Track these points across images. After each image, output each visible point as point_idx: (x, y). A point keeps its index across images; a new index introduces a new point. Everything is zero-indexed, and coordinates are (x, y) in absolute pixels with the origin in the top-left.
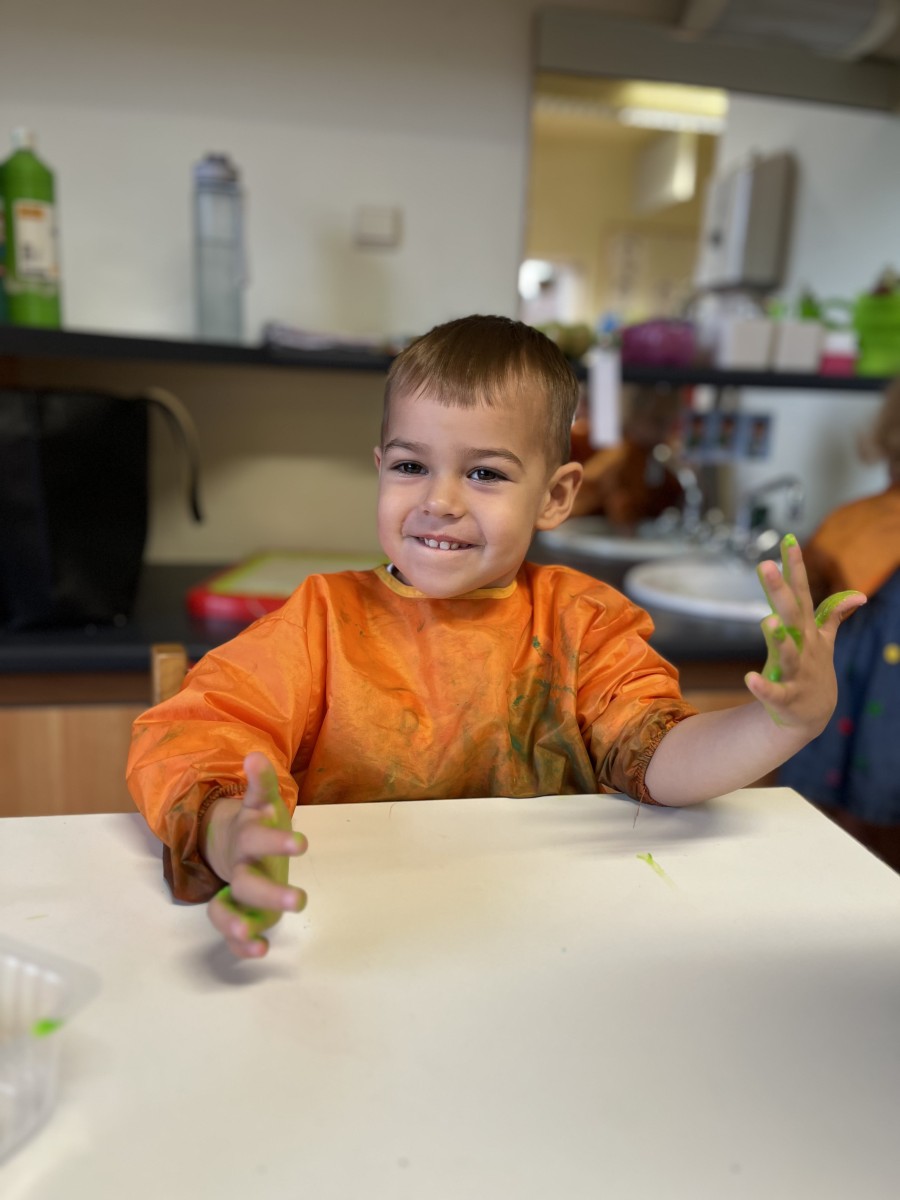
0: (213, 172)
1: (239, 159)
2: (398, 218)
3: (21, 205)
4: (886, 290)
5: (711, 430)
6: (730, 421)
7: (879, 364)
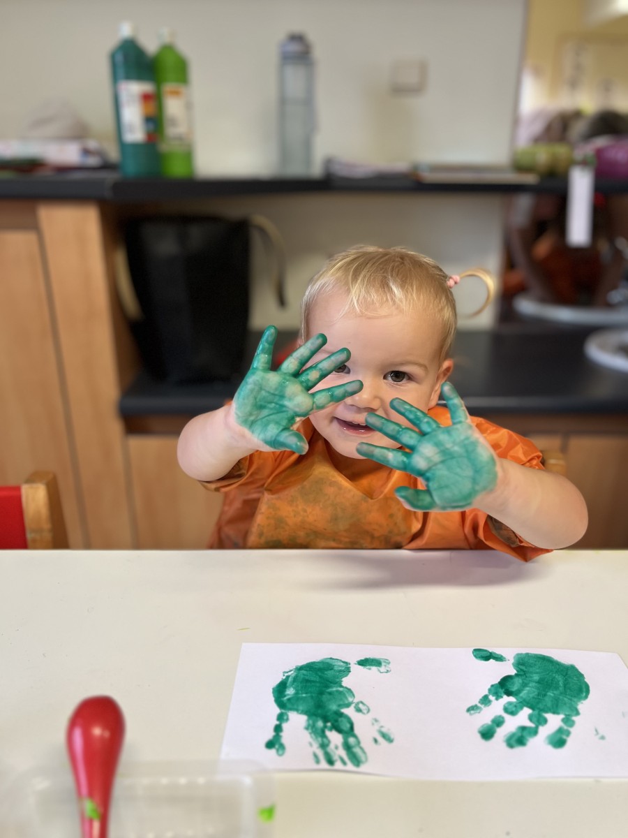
0: (295, 47)
2: (423, 68)
3: (168, 87)
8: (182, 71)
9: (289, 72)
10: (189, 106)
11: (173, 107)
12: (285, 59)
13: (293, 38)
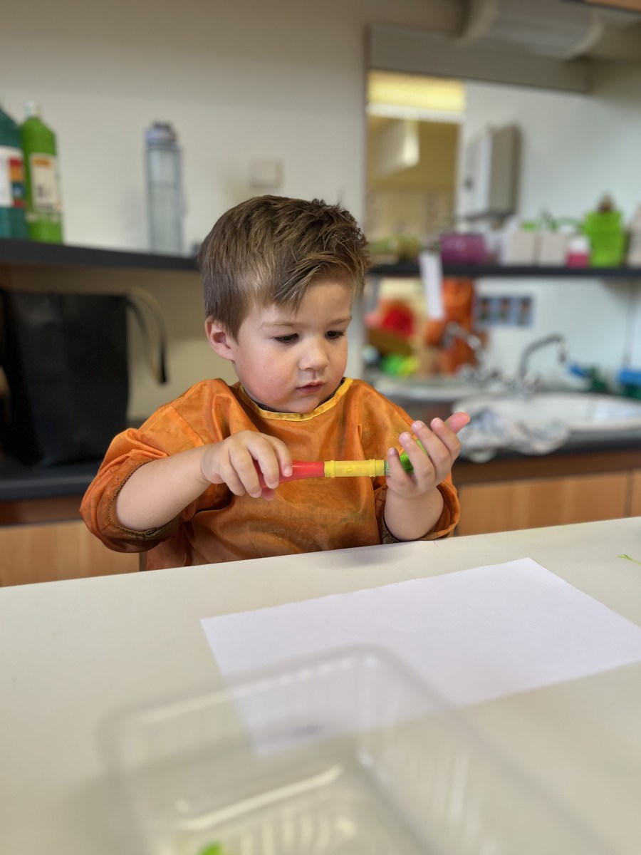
2: (279, 168)
3: (35, 157)
4: (606, 209)
5: (494, 308)
6: (505, 301)
7: (604, 258)
8: (48, 143)
9: (156, 157)
10: (57, 177)
11: (41, 176)
12: (151, 145)
13: (159, 126)
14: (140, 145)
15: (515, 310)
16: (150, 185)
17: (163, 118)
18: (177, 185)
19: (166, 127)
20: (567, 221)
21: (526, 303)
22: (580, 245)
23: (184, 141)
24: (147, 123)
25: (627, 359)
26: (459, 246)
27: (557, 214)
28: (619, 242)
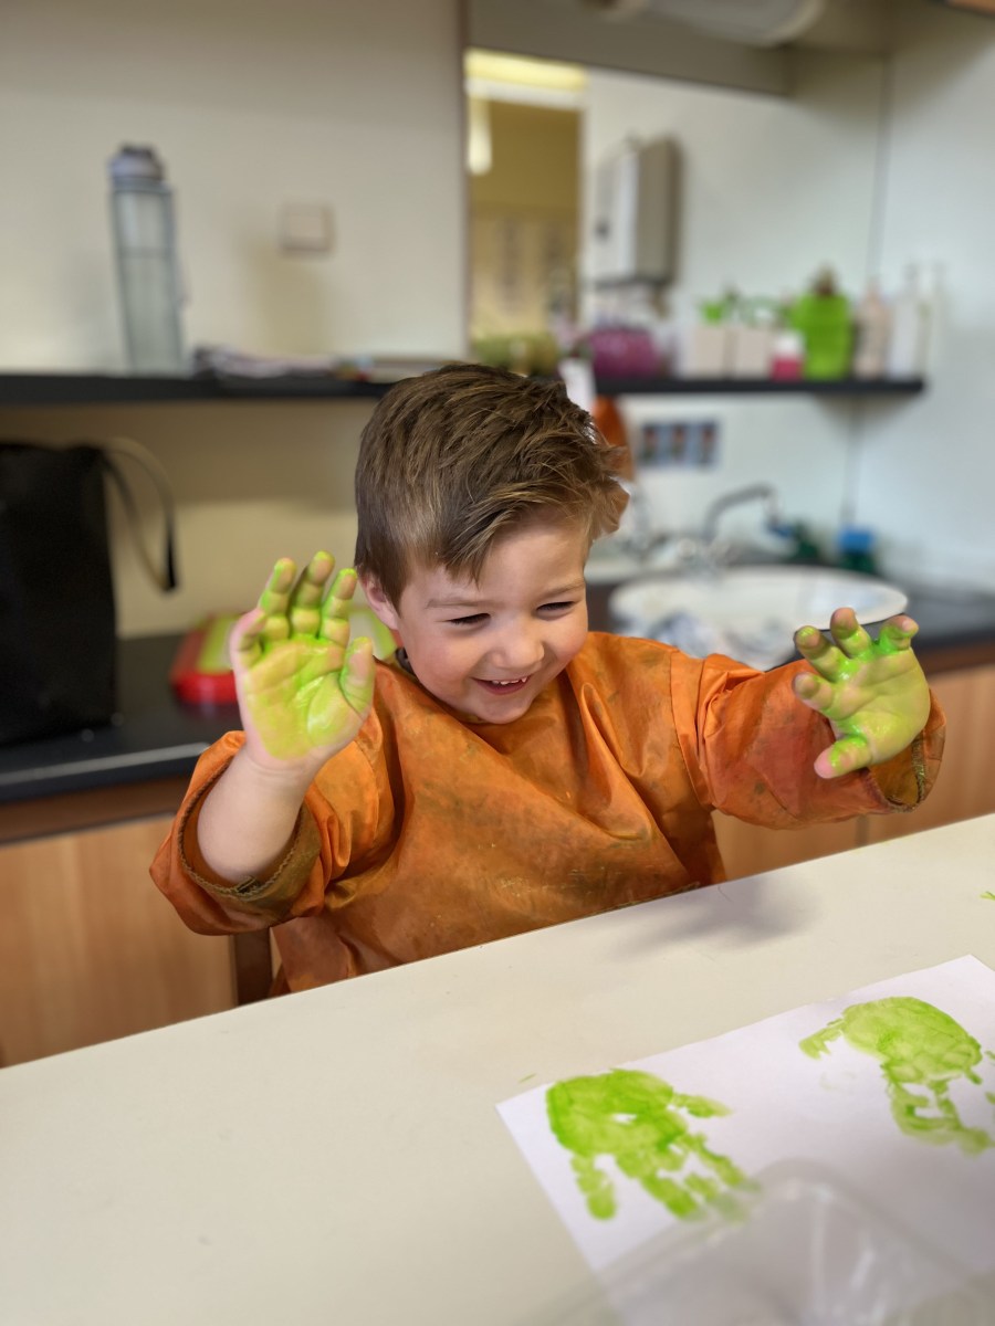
0: (133, 167)
1: (165, 153)
4: (825, 290)
5: (664, 441)
6: (679, 429)
7: (824, 366)
9: (130, 205)
12: (119, 185)
13: (129, 152)
14: (101, 186)
15: (693, 442)
16: (121, 253)
17: (138, 139)
18: (168, 254)
19: (146, 154)
20: (762, 302)
21: (709, 431)
22: (789, 345)
23: (175, 177)
24: (111, 148)
25: (847, 511)
26: (616, 347)
27: (749, 289)
28: (842, 340)
